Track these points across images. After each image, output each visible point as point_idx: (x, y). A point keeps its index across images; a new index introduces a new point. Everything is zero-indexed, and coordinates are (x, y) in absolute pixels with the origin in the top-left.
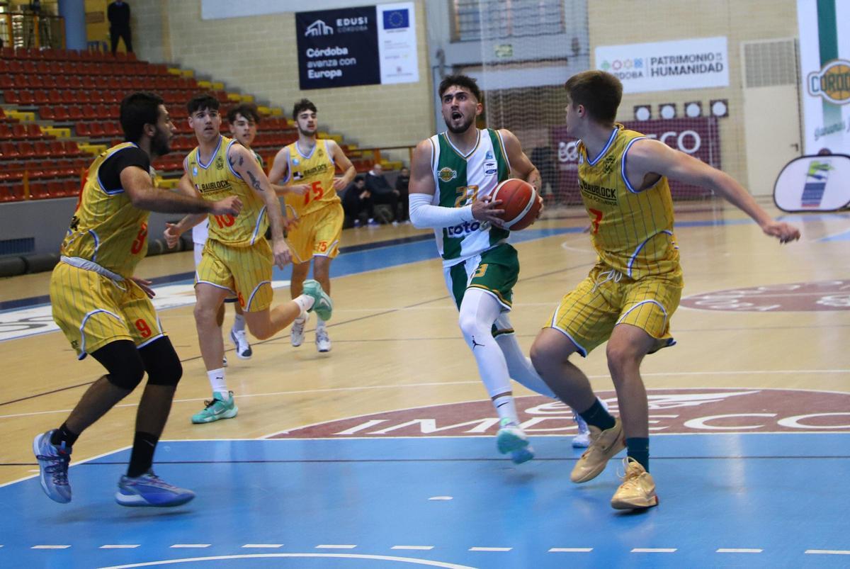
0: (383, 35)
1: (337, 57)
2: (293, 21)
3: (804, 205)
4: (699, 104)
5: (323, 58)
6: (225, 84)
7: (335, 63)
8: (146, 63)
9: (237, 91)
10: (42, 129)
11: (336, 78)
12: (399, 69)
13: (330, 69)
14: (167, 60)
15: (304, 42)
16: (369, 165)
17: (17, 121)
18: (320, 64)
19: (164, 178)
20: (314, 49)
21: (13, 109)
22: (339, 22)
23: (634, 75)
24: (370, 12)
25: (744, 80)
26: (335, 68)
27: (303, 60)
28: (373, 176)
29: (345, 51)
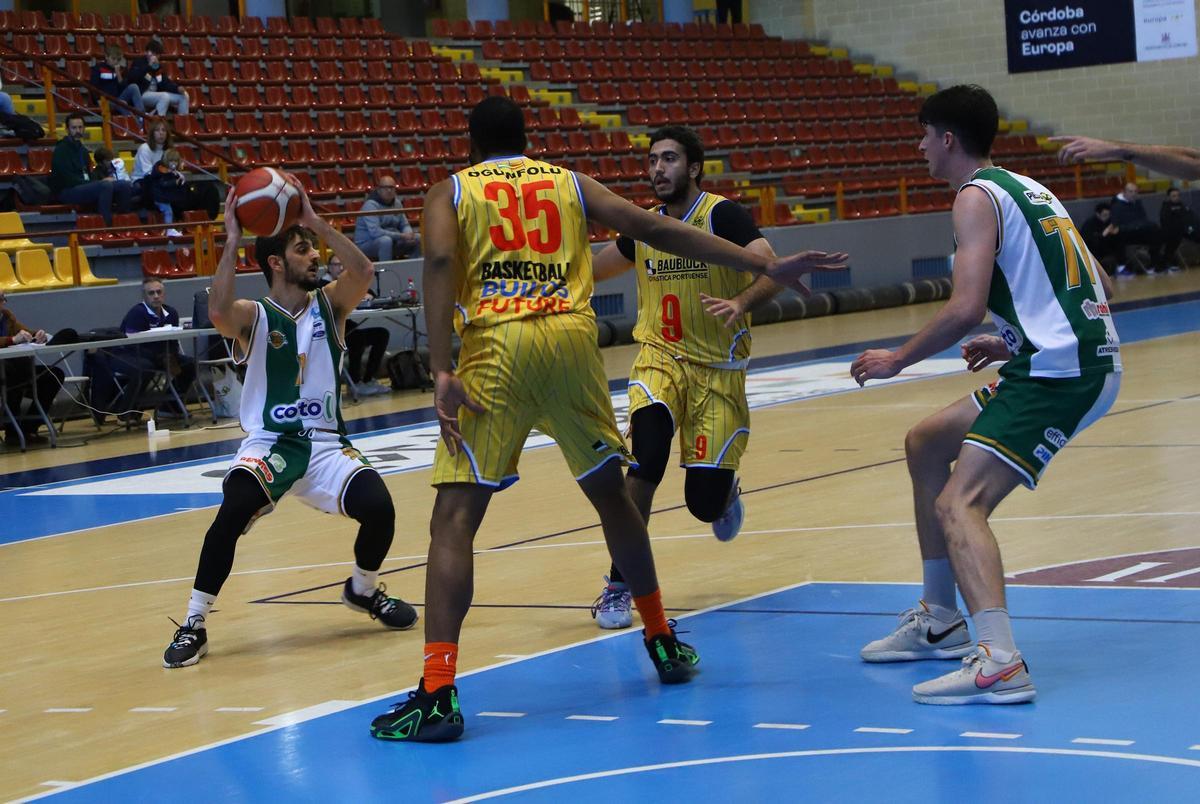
1: (1068, 23)
5: (1046, 24)
6: (894, 67)
7: (1064, 31)
8: (779, 39)
9: (912, 77)
10: (632, 139)
11: (1065, 53)
12: (1166, 38)
13: (1055, 40)
14: (810, 36)
16: (1118, 184)
17: (596, 127)
18: (1040, 34)
19: (806, 207)
20: (1032, 13)
21: (591, 110)
26: (1064, 39)
27: (1013, 29)
28: (1122, 202)
29: (1080, 13)
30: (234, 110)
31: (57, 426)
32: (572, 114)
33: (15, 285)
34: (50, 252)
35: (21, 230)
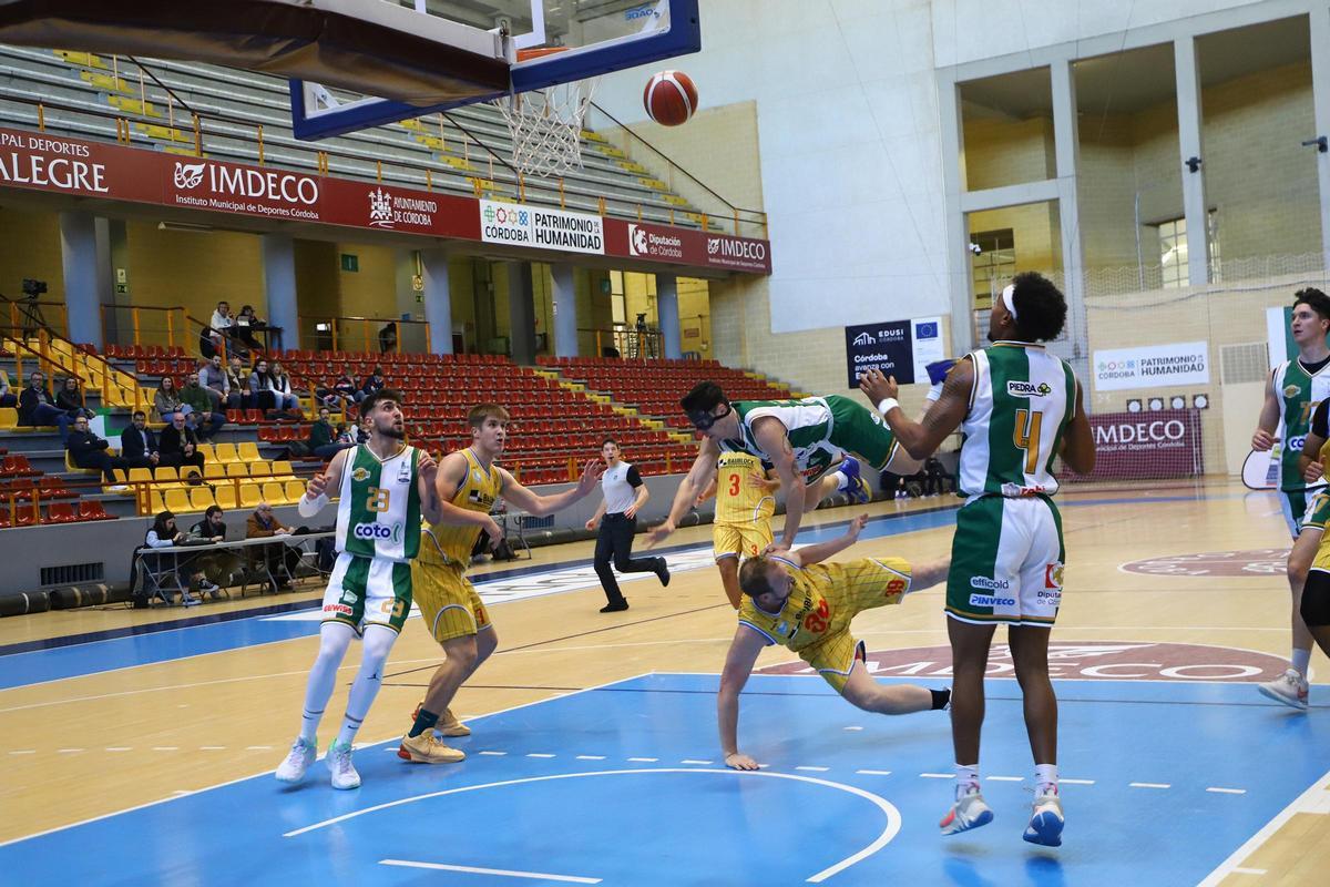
0: (916, 344)
1: (879, 362)
2: (843, 334)
3: (1268, 483)
4: (1184, 398)
5: (868, 363)
6: (789, 385)
8: (727, 369)
10: (641, 422)
14: (745, 367)
15: (852, 350)
17: (622, 416)
20: (861, 356)
21: (620, 406)
22: (880, 334)
23: (1126, 374)
24: (906, 325)
25: (1223, 378)
27: (851, 365)
29: (885, 357)
30: (419, 405)
31: (300, 580)
32: (609, 408)
33: (284, 501)
34: (305, 484)
35: (291, 471)
